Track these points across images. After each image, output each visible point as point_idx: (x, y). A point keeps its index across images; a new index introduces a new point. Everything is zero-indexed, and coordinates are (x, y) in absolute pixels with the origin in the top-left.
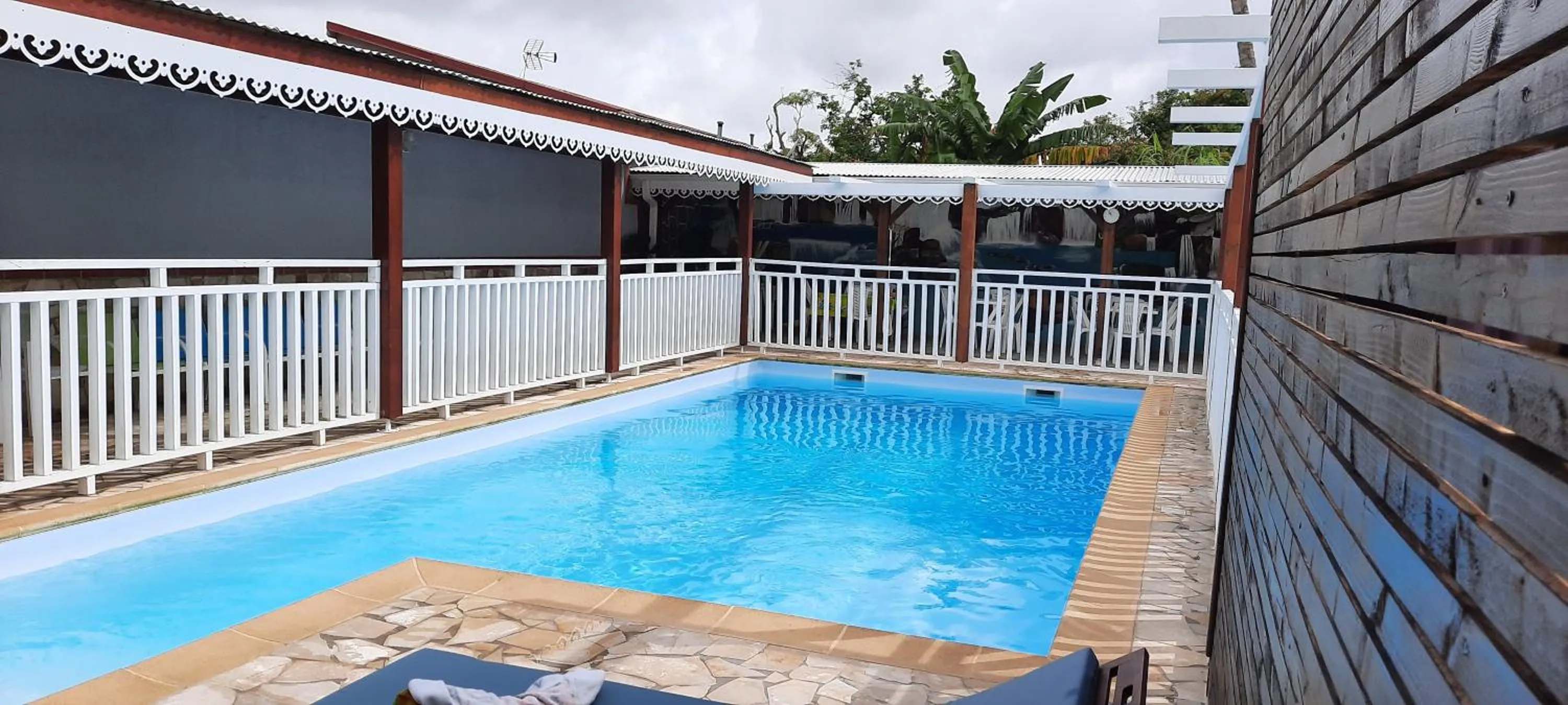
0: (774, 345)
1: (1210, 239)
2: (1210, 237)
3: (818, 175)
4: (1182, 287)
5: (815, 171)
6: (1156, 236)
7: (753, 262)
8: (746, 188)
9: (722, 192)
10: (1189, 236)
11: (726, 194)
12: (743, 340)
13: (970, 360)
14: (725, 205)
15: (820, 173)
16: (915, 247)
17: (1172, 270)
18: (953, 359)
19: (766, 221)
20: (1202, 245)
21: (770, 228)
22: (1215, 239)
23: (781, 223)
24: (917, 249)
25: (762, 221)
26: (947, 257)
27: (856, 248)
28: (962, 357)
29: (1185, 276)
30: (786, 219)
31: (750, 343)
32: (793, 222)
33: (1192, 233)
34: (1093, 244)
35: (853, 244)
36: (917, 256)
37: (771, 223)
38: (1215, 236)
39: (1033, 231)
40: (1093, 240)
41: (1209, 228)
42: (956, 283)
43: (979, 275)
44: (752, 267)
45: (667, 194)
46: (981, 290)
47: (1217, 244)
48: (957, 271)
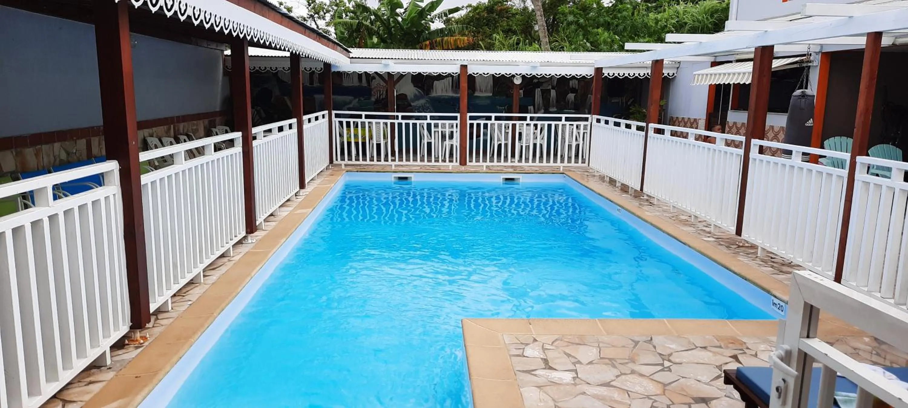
0: (350, 162)
1: (549, 91)
3: (352, 58)
5: (351, 55)
6: (523, 89)
7: (334, 112)
8: (328, 66)
9: (311, 69)
10: (539, 89)
12: (331, 161)
13: (467, 164)
15: (354, 57)
17: (532, 109)
18: (458, 164)
20: (545, 94)
22: (552, 90)
26: (412, 104)
27: (357, 100)
28: (463, 162)
29: (539, 112)
31: (335, 162)
33: (541, 88)
34: (491, 95)
35: (355, 98)
38: (552, 89)
40: (491, 92)
41: (549, 85)
42: (458, 121)
43: (470, 117)
44: (333, 116)
45: (261, 70)
46: (472, 125)
47: (553, 93)
48: (458, 115)
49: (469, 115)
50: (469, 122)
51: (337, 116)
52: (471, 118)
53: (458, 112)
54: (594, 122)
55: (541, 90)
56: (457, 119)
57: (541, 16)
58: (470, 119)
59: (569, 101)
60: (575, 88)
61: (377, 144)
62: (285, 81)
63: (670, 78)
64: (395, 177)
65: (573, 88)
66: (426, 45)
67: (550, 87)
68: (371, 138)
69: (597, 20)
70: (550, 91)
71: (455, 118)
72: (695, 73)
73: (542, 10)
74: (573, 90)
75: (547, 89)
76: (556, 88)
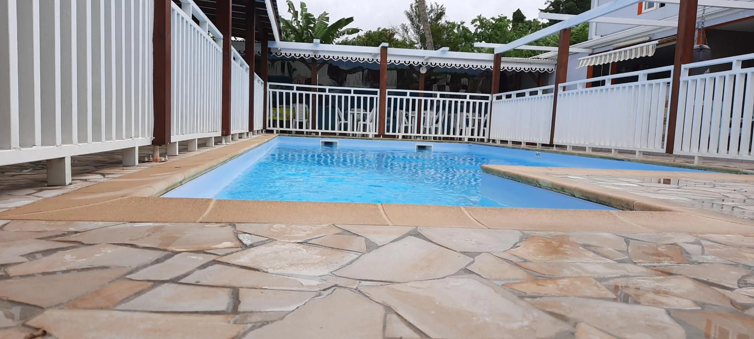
0: (281, 129)
7: (268, 84)
12: (265, 127)
20: (441, 88)
39: (368, 81)
42: (378, 96)
43: (388, 92)
44: (268, 87)
46: (390, 99)
47: (448, 88)
48: (378, 90)
49: (387, 90)
50: (387, 97)
51: (271, 87)
52: (390, 93)
53: (379, 88)
54: (494, 99)
55: (437, 85)
56: (377, 94)
57: (430, 35)
58: (388, 95)
61: (299, 122)
63: (550, 72)
64: (322, 142)
67: (445, 83)
68: (294, 117)
71: (375, 93)
72: (579, 59)
73: (430, 30)
75: (443, 85)
76: (450, 85)
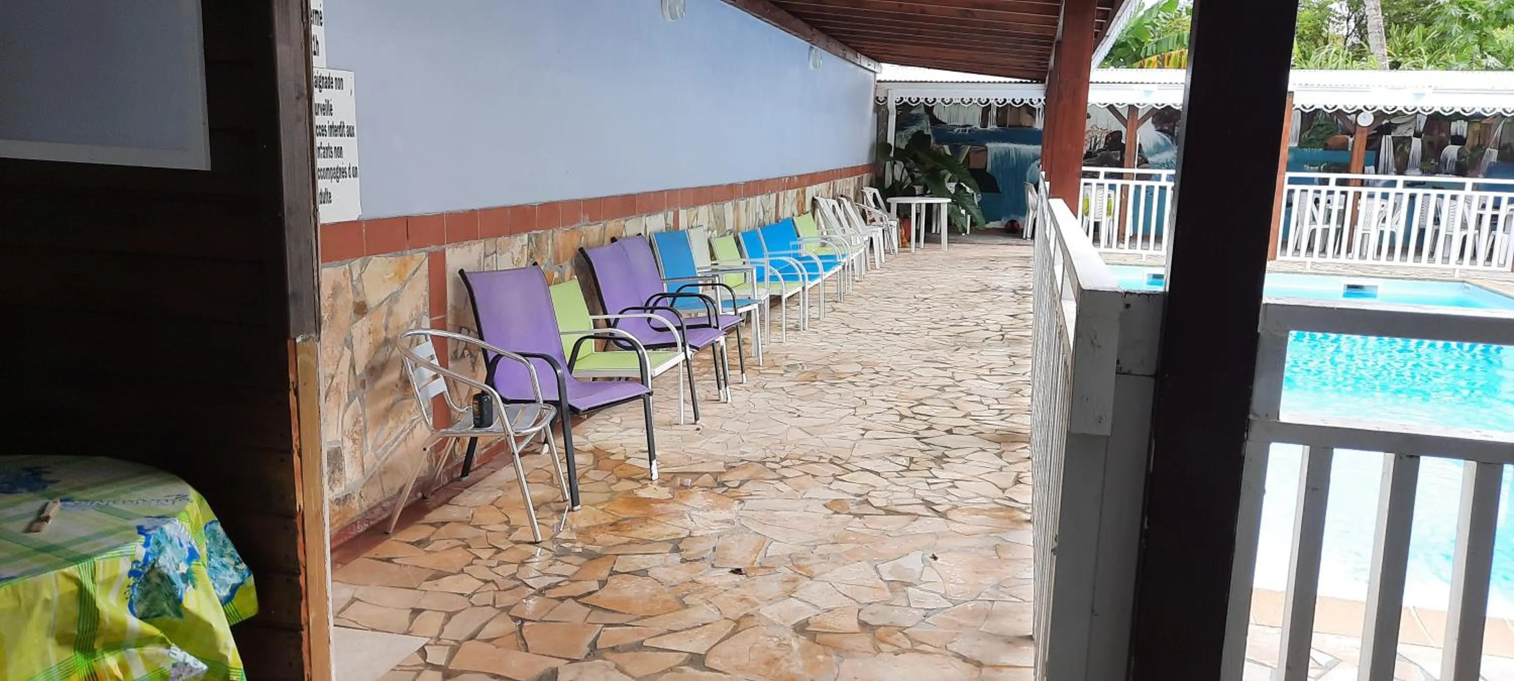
1: (1409, 140)
2: (1410, 137)
4: (1381, 183)
6: (1368, 135)
11: (922, 101)
14: (922, 110)
16: (1116, 150)
17: (1372, 168)
19: (963, 126)
20: (1401, 144)
21: (967, 132)
22: (1414, 139)
23: (979, 127)
24: (1119, 152)
25: (959, 126)
29: (1385, 172)
30: (984, 125)
32: (992, 127)
33: (1393, 134)
36: (1119, 158)
37: (968, 128)
38: (1415, 136)
40: (1296, 141)
41: (1410, 128)
45: (912, 102)
47: (1417, 144)
49: (1289, 175)
55: (1393, 137)
59: (1447, 160)
60: (1461, 137)
62: (944, 121)
65: (1457, 135)
66: (1150, 62)
67: (1411, 133)
69: (1505, 12)
70: (1411, 140)
74: (1458, 140)
75: (1405, 137)
76: (1423, 135)
